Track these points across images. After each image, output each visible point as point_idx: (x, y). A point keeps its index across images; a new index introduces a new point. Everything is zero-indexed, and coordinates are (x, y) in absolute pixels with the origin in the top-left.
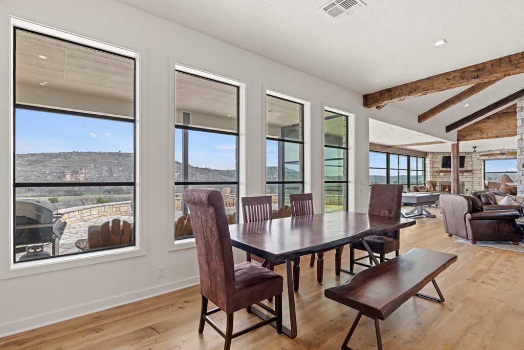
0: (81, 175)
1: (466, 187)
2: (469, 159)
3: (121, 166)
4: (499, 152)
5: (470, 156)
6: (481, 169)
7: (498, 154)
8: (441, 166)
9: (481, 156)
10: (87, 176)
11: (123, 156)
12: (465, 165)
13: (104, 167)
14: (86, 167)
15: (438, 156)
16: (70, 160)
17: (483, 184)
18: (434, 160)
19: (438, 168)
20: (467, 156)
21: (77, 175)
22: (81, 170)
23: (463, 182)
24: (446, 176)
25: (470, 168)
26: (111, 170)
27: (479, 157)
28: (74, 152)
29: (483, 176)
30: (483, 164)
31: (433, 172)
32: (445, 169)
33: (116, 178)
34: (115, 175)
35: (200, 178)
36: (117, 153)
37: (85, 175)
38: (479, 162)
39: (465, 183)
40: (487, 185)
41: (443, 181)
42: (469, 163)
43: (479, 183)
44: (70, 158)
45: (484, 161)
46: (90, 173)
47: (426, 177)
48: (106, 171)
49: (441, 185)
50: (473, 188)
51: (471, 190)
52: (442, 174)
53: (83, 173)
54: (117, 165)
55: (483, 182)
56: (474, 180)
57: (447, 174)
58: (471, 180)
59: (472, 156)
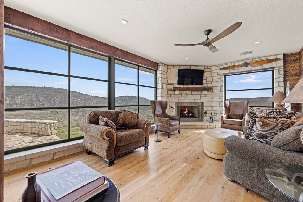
0: (17, 100)
1: (205, 109)
2: (209, 75)
3: (45, 94)
4: (241, 63)
5: (209, 70)
6: (221, 86)
7: (241, 66)
8: (176, 82)
9: (221, 69)
10: (22, 100)
11: (46, 89)
12: (204, 81)
13: (34, 95)
14: (21, 95)
15: (173, 70)
16: (10, 91)
17: (224, 106)
18: (169, 74)
19: (173, 84)
20: (206, 70)
21: (15, 100)
22: (17, 97)
23: (203, 102)
24: (183, 95)
25: (209, 86)
26: (38, 97)
27: (219, 71)
28: (13, 86)
29: (223, 95)
30: (224, 80)
31: (168, 90)
32: (181, 86)
33: (41, 101)
34: (41, 100)
35: (93, 101)
36: (42, 87)
37: (20, 99)
38: (219, 77)
39: (205, 104)
40: (228, 106)
41: (180, 101)
42: (209, 79)
43: (219, 104)
44: (10, 90)
45: (225, 76)
46: (24, 99)
47: (158, 95)
48: (35, 97)
49: (178, 106)
50: (213, 110)
51: (211, 112)
52: (177, 92)
53: (18, 99)
54: (42, 94)
55: (224, 102)
56: (214, 100)
57: (184, 92)
58: (210, 100)
59: (211, 71)
